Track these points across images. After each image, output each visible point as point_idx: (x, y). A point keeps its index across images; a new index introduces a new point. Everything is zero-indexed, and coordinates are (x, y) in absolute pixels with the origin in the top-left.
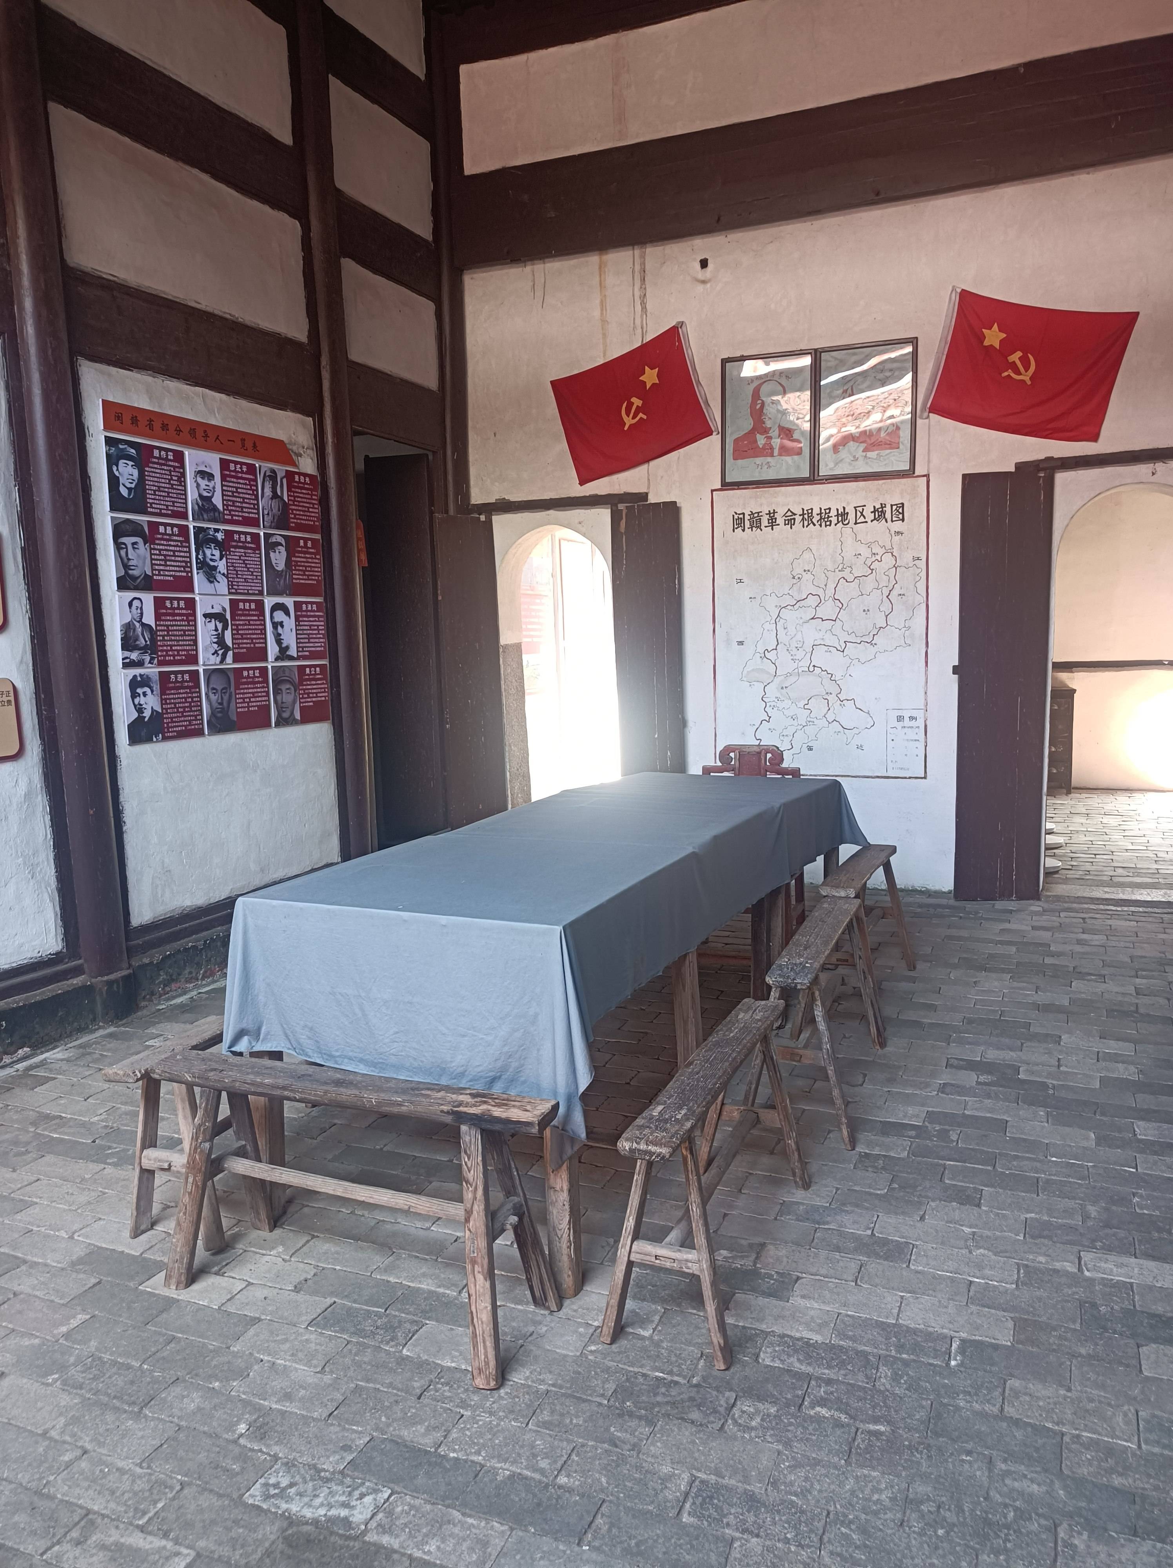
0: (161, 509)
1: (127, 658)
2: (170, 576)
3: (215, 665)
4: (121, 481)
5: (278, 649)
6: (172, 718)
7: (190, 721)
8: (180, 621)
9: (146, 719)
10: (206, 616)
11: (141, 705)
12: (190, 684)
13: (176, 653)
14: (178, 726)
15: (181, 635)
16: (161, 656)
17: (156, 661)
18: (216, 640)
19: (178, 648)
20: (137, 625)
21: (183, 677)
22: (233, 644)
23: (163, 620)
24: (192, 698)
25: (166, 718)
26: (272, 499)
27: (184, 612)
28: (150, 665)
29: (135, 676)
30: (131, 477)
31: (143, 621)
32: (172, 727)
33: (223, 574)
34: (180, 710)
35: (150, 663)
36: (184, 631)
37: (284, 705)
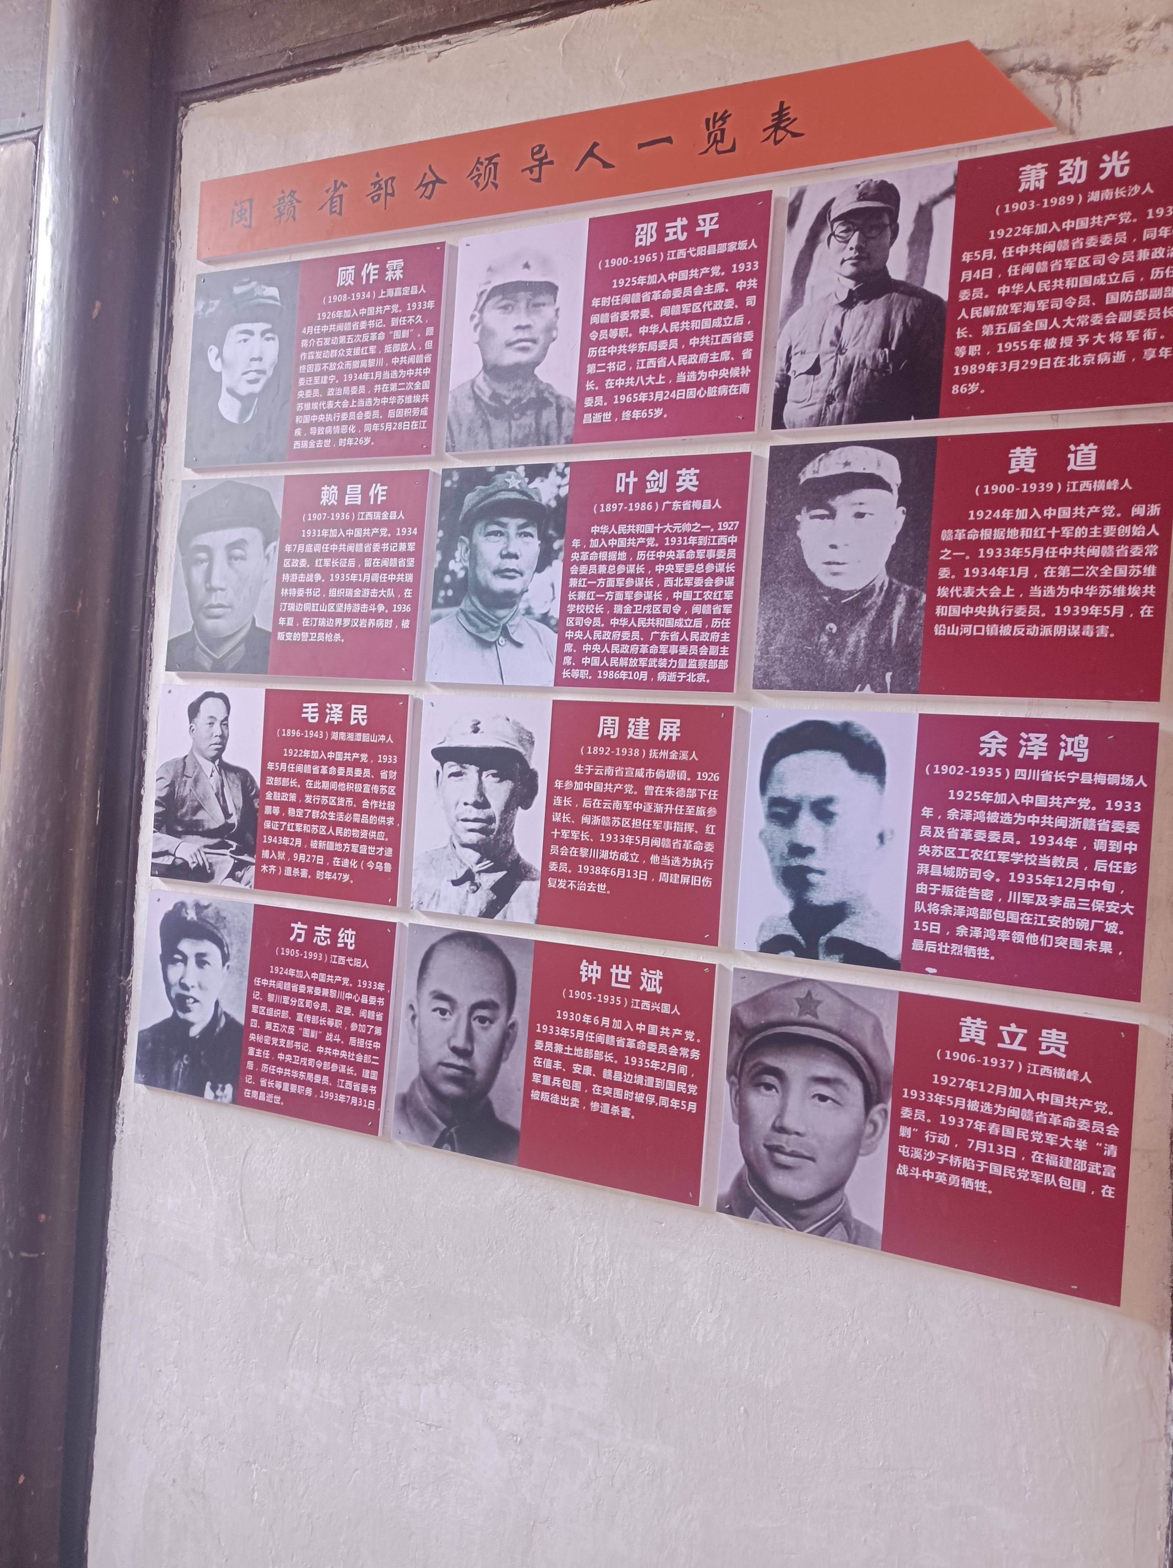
0: (335, 438)
1: (166, 853)
2: (333, 630)
3: (460, 917)
4: (226, 382)
5: (786, 905)
6: (274, 1050)
7: (334, 1077)
8: (345, 764)
9: (194, 1032)
10: (442, 755)
11: (184, 987)
12: (358, 963)
13: (320, 860)
14: (291, 1080)
15: (345, 810)
16: (269, 862)
17: (250, 874)
18: (474, 837)
19: (330, 846)
20: (208, 767)
21: (334, 937)
22: (547, 858)
23: (289, 760)
24: (357, 1007)
25: (256, 1045)
26: (848, 304)
27: (365, 738)
28: (230, 882)
29: (181, 906)
30: (256, 365)
31: (226, 757)
32: (268, 1076)
33: (545, 619)
34: (306, 1032)
35: (232, 875)
36: (359, 797)
37: (782, 1140)
